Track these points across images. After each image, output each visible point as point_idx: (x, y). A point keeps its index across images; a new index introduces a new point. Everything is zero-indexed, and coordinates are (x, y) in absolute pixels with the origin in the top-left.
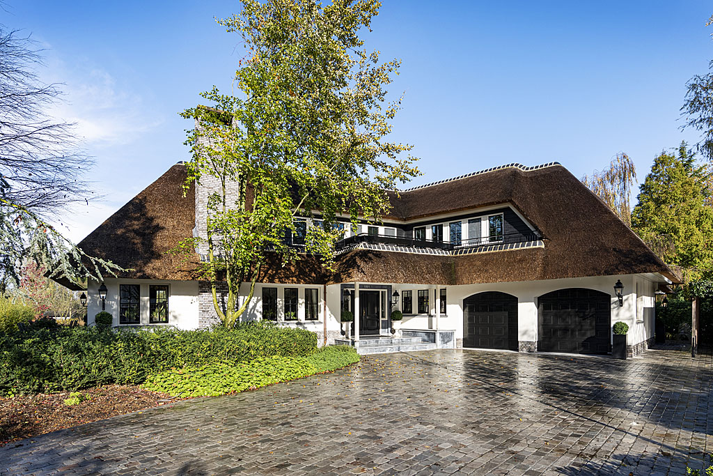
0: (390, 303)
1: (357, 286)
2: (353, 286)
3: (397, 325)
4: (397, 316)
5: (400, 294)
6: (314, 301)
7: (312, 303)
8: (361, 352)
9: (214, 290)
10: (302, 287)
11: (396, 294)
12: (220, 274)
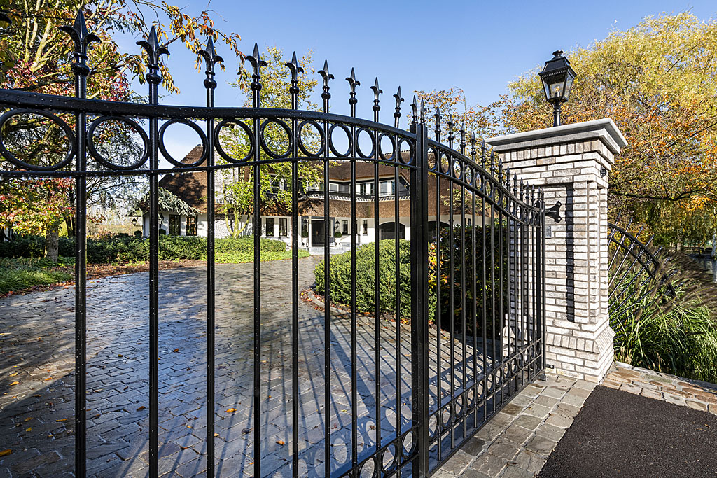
0: (334, 228)
1: (310, 217)
2: (308, 217)
3: (338, 240)
4: (338, 235)
5: (340, 223)
6: (285, 225)
7: (283, 227)
8: (312, 253)
9: (227, 219)
10: (277, 218)
11: (338, 222)
12: (231, 211)
